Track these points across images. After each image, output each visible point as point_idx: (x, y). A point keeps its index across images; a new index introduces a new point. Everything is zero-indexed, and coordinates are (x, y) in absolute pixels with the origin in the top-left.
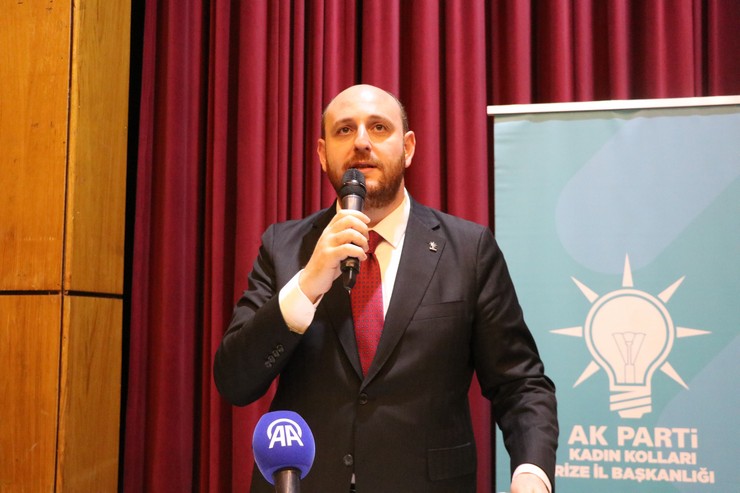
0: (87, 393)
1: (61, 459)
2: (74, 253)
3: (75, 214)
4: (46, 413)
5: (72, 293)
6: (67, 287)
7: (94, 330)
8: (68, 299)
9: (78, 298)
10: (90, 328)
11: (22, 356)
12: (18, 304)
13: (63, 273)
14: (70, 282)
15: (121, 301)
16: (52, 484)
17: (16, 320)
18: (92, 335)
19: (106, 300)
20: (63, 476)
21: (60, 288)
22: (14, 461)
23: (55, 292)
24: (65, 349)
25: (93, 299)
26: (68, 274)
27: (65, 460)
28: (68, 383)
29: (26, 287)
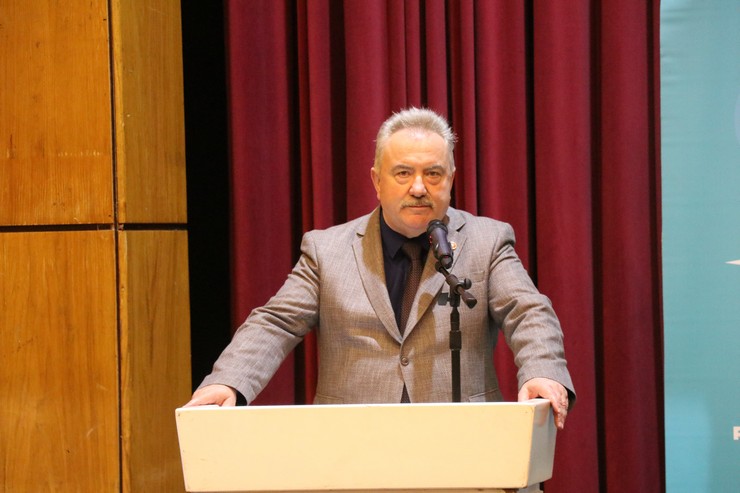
0: (151, 362)
1: (126, 447)
2: (127, 173)
3: (126, 120)
4: (102, 387)
5: (128, 227)
6: (122, 219)
7: (155, 277)
8: (123, 235)
9: (134, 233)
10: (151, 273)
11: (66, 312)
12: (57, 243)
13: (115, 200)
14: (126, 212)
15: (186, 232)
16: (117, 480)
17: (55, 265)
18: (153, 284)
19: (167, 233)
20: (130, 470)
21: (112, 221)
22: (64, 453)
23: (107, 226)
24: (124, 302)
25: (151, 232)
26: (121, 201)
27: (131, 449)
28: (130, 346)
29: (65, 220)
